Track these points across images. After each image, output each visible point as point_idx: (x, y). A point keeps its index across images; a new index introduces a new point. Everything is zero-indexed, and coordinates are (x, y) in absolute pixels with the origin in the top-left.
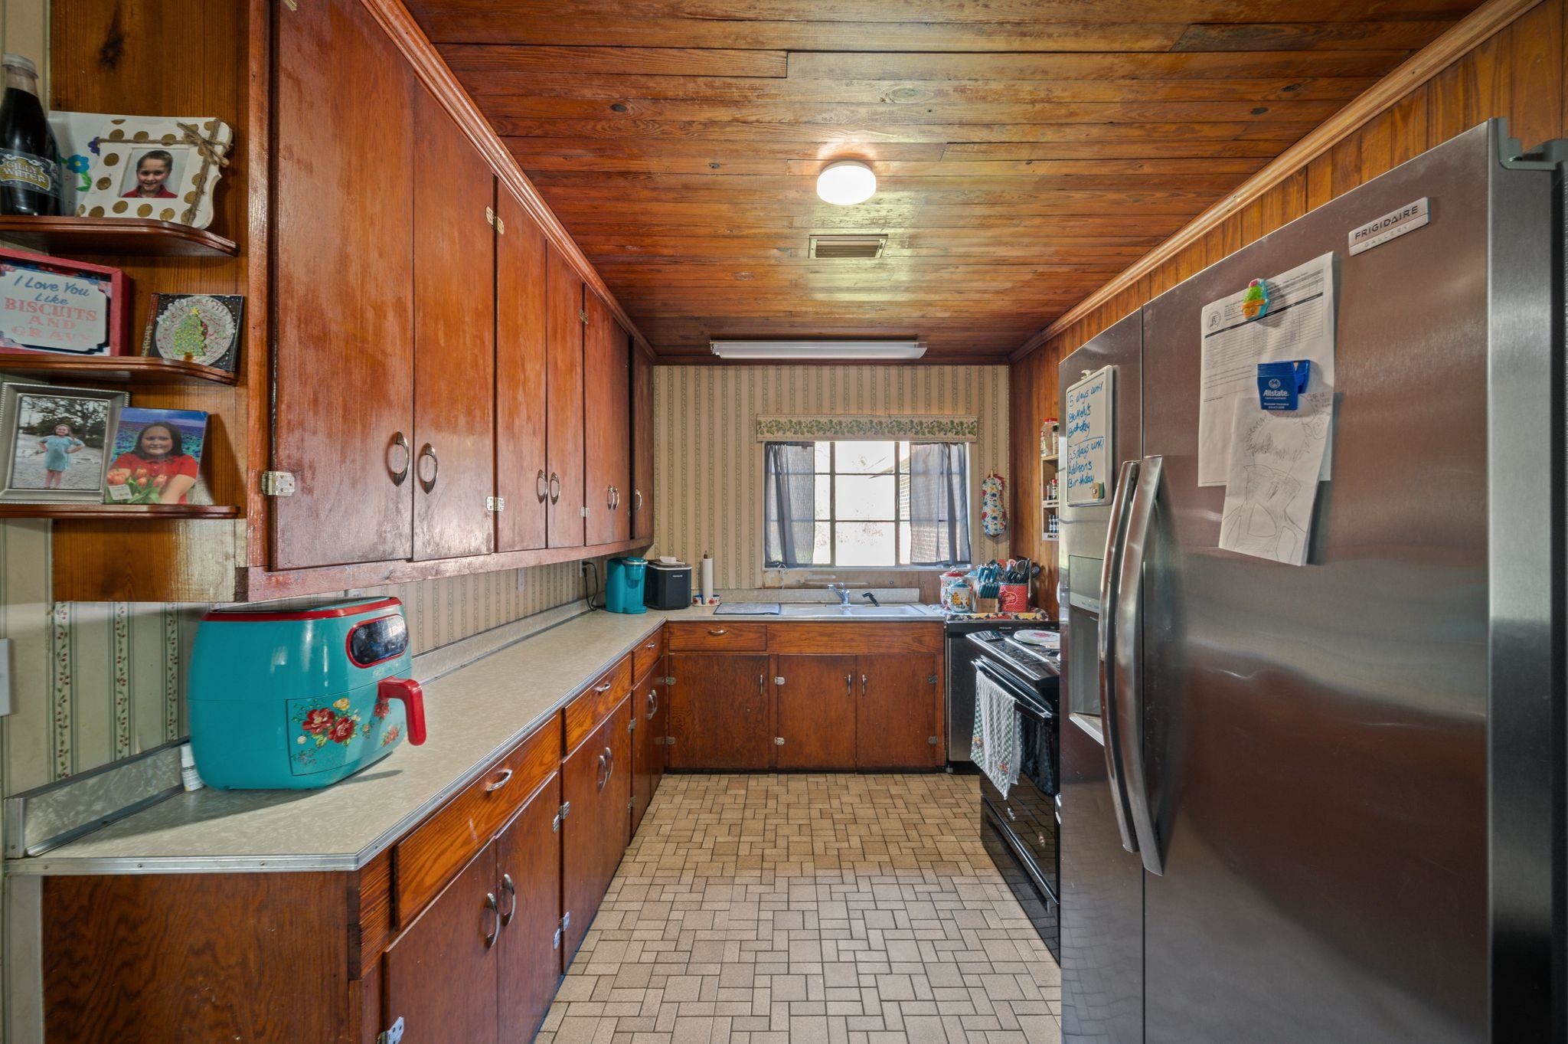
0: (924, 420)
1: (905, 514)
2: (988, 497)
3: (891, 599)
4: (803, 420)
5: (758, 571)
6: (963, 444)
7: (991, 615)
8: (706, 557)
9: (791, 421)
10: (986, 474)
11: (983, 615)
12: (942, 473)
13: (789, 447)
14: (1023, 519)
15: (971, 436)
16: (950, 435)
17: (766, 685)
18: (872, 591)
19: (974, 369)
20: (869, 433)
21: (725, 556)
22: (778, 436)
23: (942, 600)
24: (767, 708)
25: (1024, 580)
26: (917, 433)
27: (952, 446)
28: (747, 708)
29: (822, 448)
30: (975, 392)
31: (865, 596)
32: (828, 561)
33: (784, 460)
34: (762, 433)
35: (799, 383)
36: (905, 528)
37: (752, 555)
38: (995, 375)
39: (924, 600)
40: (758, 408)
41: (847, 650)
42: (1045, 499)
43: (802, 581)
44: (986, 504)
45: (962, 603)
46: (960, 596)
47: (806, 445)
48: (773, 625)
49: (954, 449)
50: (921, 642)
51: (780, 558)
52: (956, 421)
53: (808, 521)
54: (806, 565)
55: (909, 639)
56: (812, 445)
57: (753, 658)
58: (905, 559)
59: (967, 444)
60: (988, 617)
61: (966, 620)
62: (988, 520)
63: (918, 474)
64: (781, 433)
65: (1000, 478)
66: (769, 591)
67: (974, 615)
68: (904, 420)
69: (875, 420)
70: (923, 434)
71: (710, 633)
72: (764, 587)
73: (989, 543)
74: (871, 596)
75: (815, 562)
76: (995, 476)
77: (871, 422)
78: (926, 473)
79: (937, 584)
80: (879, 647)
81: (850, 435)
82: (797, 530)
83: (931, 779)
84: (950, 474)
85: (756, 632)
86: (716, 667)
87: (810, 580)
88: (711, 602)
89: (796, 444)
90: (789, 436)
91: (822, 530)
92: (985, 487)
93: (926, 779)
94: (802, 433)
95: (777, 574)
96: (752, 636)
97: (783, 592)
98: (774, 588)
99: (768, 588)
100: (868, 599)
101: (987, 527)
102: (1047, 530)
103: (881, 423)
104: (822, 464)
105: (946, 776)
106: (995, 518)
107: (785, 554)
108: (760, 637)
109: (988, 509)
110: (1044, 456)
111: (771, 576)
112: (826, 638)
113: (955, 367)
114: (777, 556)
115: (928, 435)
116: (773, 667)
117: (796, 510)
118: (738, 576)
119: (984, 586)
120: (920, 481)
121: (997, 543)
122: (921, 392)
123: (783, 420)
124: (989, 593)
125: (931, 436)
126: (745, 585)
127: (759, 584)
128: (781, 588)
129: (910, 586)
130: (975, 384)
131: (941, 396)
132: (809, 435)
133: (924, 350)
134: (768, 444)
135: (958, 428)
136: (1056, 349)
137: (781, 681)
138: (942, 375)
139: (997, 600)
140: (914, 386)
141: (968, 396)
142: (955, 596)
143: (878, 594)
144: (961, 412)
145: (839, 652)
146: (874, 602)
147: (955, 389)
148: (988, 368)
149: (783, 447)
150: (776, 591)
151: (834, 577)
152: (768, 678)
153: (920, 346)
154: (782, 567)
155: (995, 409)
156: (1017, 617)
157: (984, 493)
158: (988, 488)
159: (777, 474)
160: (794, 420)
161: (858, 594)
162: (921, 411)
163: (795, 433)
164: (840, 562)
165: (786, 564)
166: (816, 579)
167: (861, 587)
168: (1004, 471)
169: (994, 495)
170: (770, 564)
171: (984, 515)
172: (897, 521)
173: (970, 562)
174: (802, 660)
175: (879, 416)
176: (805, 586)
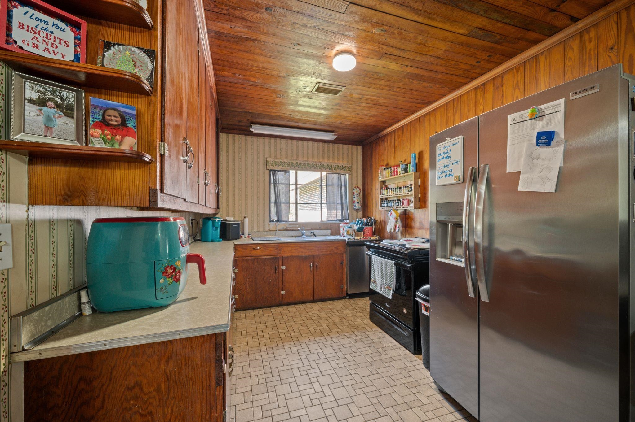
0: (333, 165)
1: (324, 201)
2: (355, 195)
3: (320, 234)
4: (286, 161)
5: (267, 224)
6: (345, 174)
7: (362, 238)
8: (245, 217)
9: (281, 162)
10: (354, 186)
11: (359, 238)
12: (338, 186)
13: (279, 173)
14: (368, 203)
15: (349, 172)
16: (342, 171)
17: (278, 269)
18: (313, 231)
19: (350, 146)
20: (312, 168)
21: (252, 217)
22: (276, 168)
23: (341, 234)
24: (278, 279)
25: (371, 225)
26: (330, 169)
27: (342, 175)
28: (270, 280)
29: (292, 173)
30: (350, 155)
31: (311, 233)
32: (294, 220)
33: (277, 177)
34: (269, 166)
35: (284, 146)
36: (325, 206)
37: (264, 217)
38: (357, 149)
39: (332, 234)
40: (267, 156)
41: (310, 253)
42: (380, 195)
43: (285, 228)
44: (354, 197)
45: (350, 234)
46: (350, 231)
47: (286, 172)
48: (280, 245)
49: (342, 176)
50: (337, 249)
51: (276, 219)
52: (344, 165)
53: (287, 203)
54: (286, 221)
55: (333, 248)
56: (288, 172)
57: (272, 258)
58: (325, 219)
59: (347, 175)
60: (360, 239)
61: (353, 240)
62: (356, 204)
63: (329, 186)
64: (277, 166)
65: (359, 188)
66: (271, 232)
67: (356, 238)
68: (325, 164)
69: (314, 163)
70: (332, 170)
71: (254, 249)
72: (269, 231)
73: (355, 212)
74: (313, 233)
75: (289, 220)
76: (357, 187)
77: (313, 164)
78: (332, 185)
79: (339, 227)
80: (323, 251)
81: (304, 169)
82: (283, 207)
83: (342, 301)
84: (341, 186)
85: (274, 248)
86: (256, 263)
87: (288, 227)
88: (248, 237)
89: (283, 171)
90: (280, 168)
91: (292, 207)
92: (354, 191)
93: (340, 302)
94: (286, 167)
95: (275, 225)
96: (272, 249)
97: (277, 232)
98: (274, 231)
99: (271, 231)
100: (312, 234)
101: (355, 206)
102: (381, 206)
103: (316, 164)
104: (292, 180)
105: (346, 300)
106: (358, 203)
107: (278, 217)
108: (275, 250)
109: (355, 199)
110: (380, 179)
111: (272, 226)
112: (302, 249)
113: (343, 145)
114: (274, 217)
115: (334, 170)
116: (281, 262)
117: (282, 199)
118: (258, 226)
119: (359, 227)
120: (330, 188)
121: (358, 212)
122: (331, 154)
123: (278, 161)
124: (360, 230)
125: (335, 171)
126: (261, 230)
127: (267, 229)
128: (276, 231)
129: (327, 229)
130: (350, 152)
131: (338, 156)
132: (288, 168)
133: (336, 137)
134: (271, 170)
135: (344, 168)
136: (384, 140)
137: (284, 267)
138: (338, 148)
139: (363, 232)
140: (329, 151)
141: (348, 156)
142: (348, 232)
143: (316, 232)
144: (345, 162)
145: (307, 254)
146: (315, 235)
147: (343, 153)
148: (355, 146)
149: (277, 172)
150: (274, 232)
151: (298, 226)
152: (278, 267)
153: (334, 135)
154: (277, 222)
155: (357, 162)
156: (370, 238)
157: (354, 193)
158: (355, 191)
159: (274, 184)
160: (282, 161)
161: (308, 233)
162: (331, 161)
163: (283, 166)
164: (299, 221)
165: (279, 221)
166: (291, 227)
167: (308, 230)
168: (360, 185)
169: (357, 194)
170: (271, 221)
171: (354, 202)
172: (321, 204)
173: (348, 220)
174: (292, 258)
175: (316, 162)
176: (286, 230)
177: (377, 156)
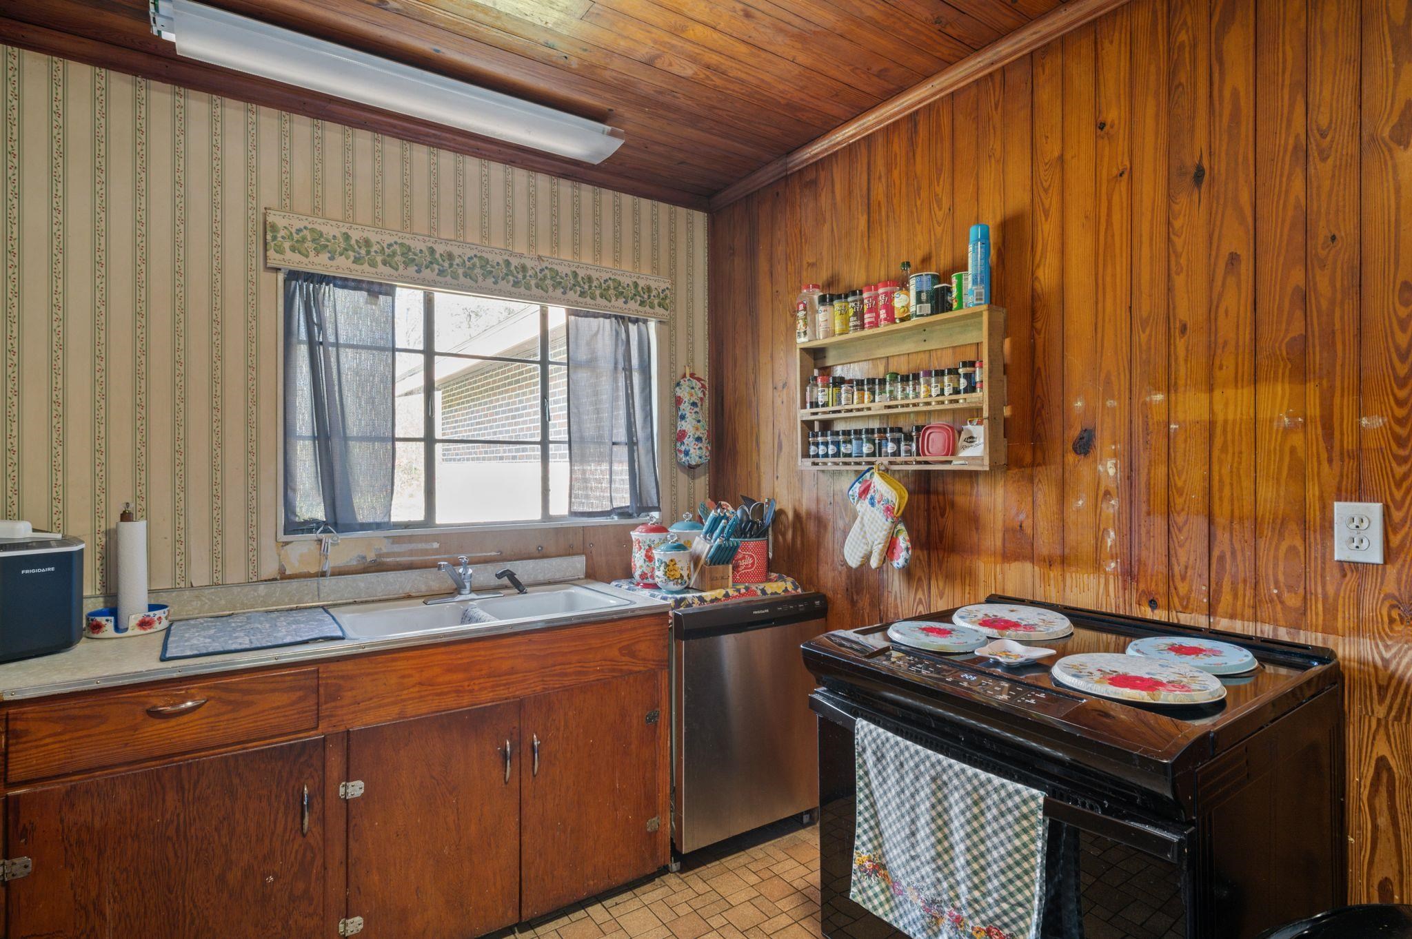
0: (595, 275)
1: (558, 429)
2: (685, 407)
3: (541, 578)
4: (374, 238)
5: (267, 542)
6: (645, 322)
7: (731, 592)
8: (126, 517)
9: (347, 237)
10: (680, 373)
11: (719, 593)
12: (616, 368)
13: (340, 293)
14: (735, 441)
15: (660, 311)
16: (633, 305)
17: (317, 807)
18: (509, 566)
19: (664, 207)
20: (502, 284)
21: (179, 512)
22: (319, 264)
23: (637, 574)
24: (318, 862)
25: (762, 533)
26: (582, 294)
27: (631, 325)
28: (265, 875)
29: (408, 300)
30: (664, 244)
31: (499, 576)
32: (419, 516)
33: (328, 313)
34: (280, 250)
35: (364, 167)
36: (559, 454)
37: (252, 509)
38: (690, 223)
39: (592, 575)
40: (269, 196)
41: (503, 692)
42: (804, 406)
43: (371, 556)
44: (683, 417)
45: (682, 576)
46: (679, 565)
47: (377, 290)
48: (333, 667)
49: (633, 329)
50: (633, 654)
51: (320, 514)
52: (642, 283)
53: (382, 439)
54: (378, 526)
55: (614, 653)
56: (389, 291)
57: (281, 752)
58: (559, 507)
59: (652, 325)
60: (727, 596)
61: (696, 606)
62: (689, 442)
63: (579, 365)
64: (324, 257)
65: (699, 379)
66: (295, 584)
67: (708, 595)
68: (563, 270)
69: (515, 262)
70: (593, 298)
71: (154, 714)
72: (284, 576)
73: (683, 478)
74: (511, 575)
75: (395, 518)
76: (692, 375)
77: (508, 263)
78: (591, 364)
79: (626, 546)
80: (566, 675)
81: (468, 282)
82: (360, 456)
83: (652, 894)
84: (628, 370)
85: (292, 689)
86: (171, 797)
87: (388, 555)
88: (144, 624)
89: (357, 285)
90: (342, 266)
91: (410, 456)
92: (679, 392)
93: (647, 898)
94: (373, 264)
95: (314, 546)
96: (281, 699)
97: (327, 582)
98: (308, 576)
99: (291, 577)
100: (505, 581)
101: (687, 453)
102: (806, 455)
103: (524, 268)
104: (409, 332)
105: (672, 880)
106: (699, 439)
107: (331, 503)
108: (301, 699)
109: (687, 426)
110: (802, 341)
111: (301, 552)
112: (460, 676)
113: (637, 199)
114: (311, 507)
115: (600, 301)
116: (335, 762)
117: (356, 418)
118: (217, 557)
119: (719, 547)
120: (582, 376)
121: (694, 478)
122: (587, 230)
123: (330, 230)
124: (724, 556)
125: (603, 302)
126: (236, 573)
127: (269, 568)
128: (323, 574)
129: (569, 552)
130: (664, 231)
131: (617, 240)
132: (387, 270)
133: (617, 144)
134: (293, 275)
135: (643, 295)
137: (356, 789)
138: (617, 208)
139: (731, 566)
140: (577, 216)
141: (655, 248)
142: (669, 567)
143: (523, 570)
144: (646, 270)
145: (486, 697)
146: (519, 587)
147: (637, 233)
148: (682, 211)
149: (325, 289)
150: (312, 583)
151: (436, 545)
152: (322, 790)
153: (612, 134)
154: (324, 531)
155: (690, 275)
156: (764, 592)
157: (678, 401)
158: (683, 393)
159: (312, 345)
160: (355, 235)
161: (486, 575)
162: (587, 259)
163: (357, 261)
164: (441, 518)
165: (335, 525)
166: (402, 553)
167: (486, 561)
168: (702, 366)
169: (694, 404)
170: (294, 527)
171: (681, 436)
172: (545, 443)
173: (658, 509)
174: (407, 729)
175: (521, 256)
176: (377, 567)
177: (780, 250)
